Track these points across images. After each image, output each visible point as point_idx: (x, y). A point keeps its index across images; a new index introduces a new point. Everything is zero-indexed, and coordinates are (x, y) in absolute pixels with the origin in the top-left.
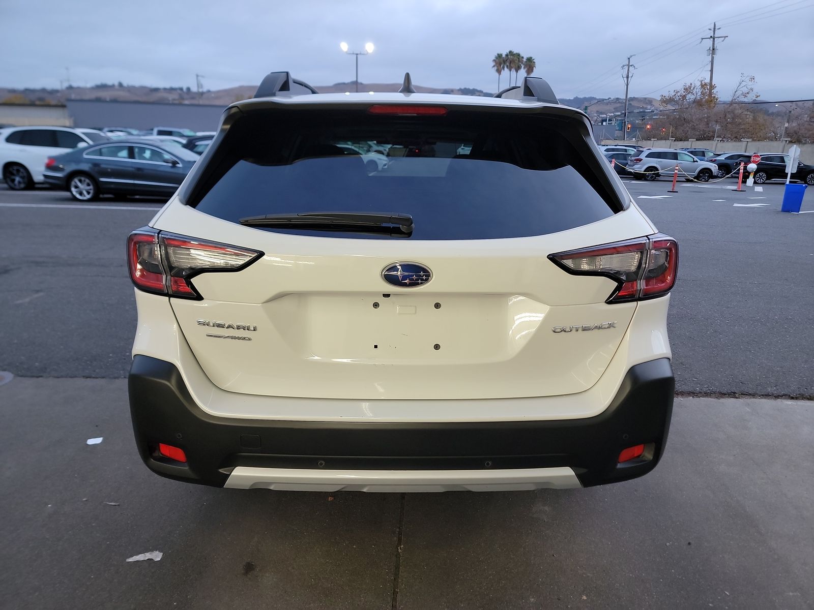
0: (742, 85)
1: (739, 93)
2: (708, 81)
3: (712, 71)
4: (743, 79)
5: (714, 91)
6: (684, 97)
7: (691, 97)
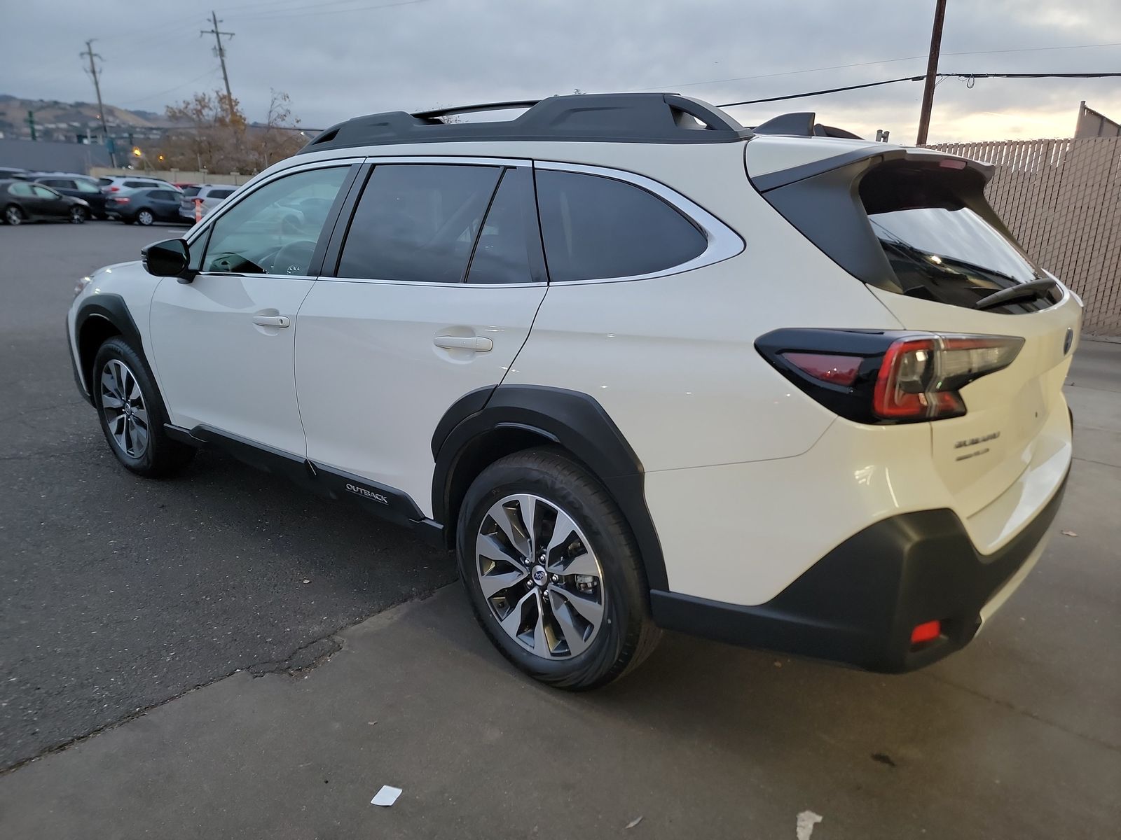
0: (275, 105)
1: (274, 115)
2: (225, 93)
3: (226, 79)
4: (275, 96)
5: (239, 107)
6: (199, 112)
7: (209, 114)
